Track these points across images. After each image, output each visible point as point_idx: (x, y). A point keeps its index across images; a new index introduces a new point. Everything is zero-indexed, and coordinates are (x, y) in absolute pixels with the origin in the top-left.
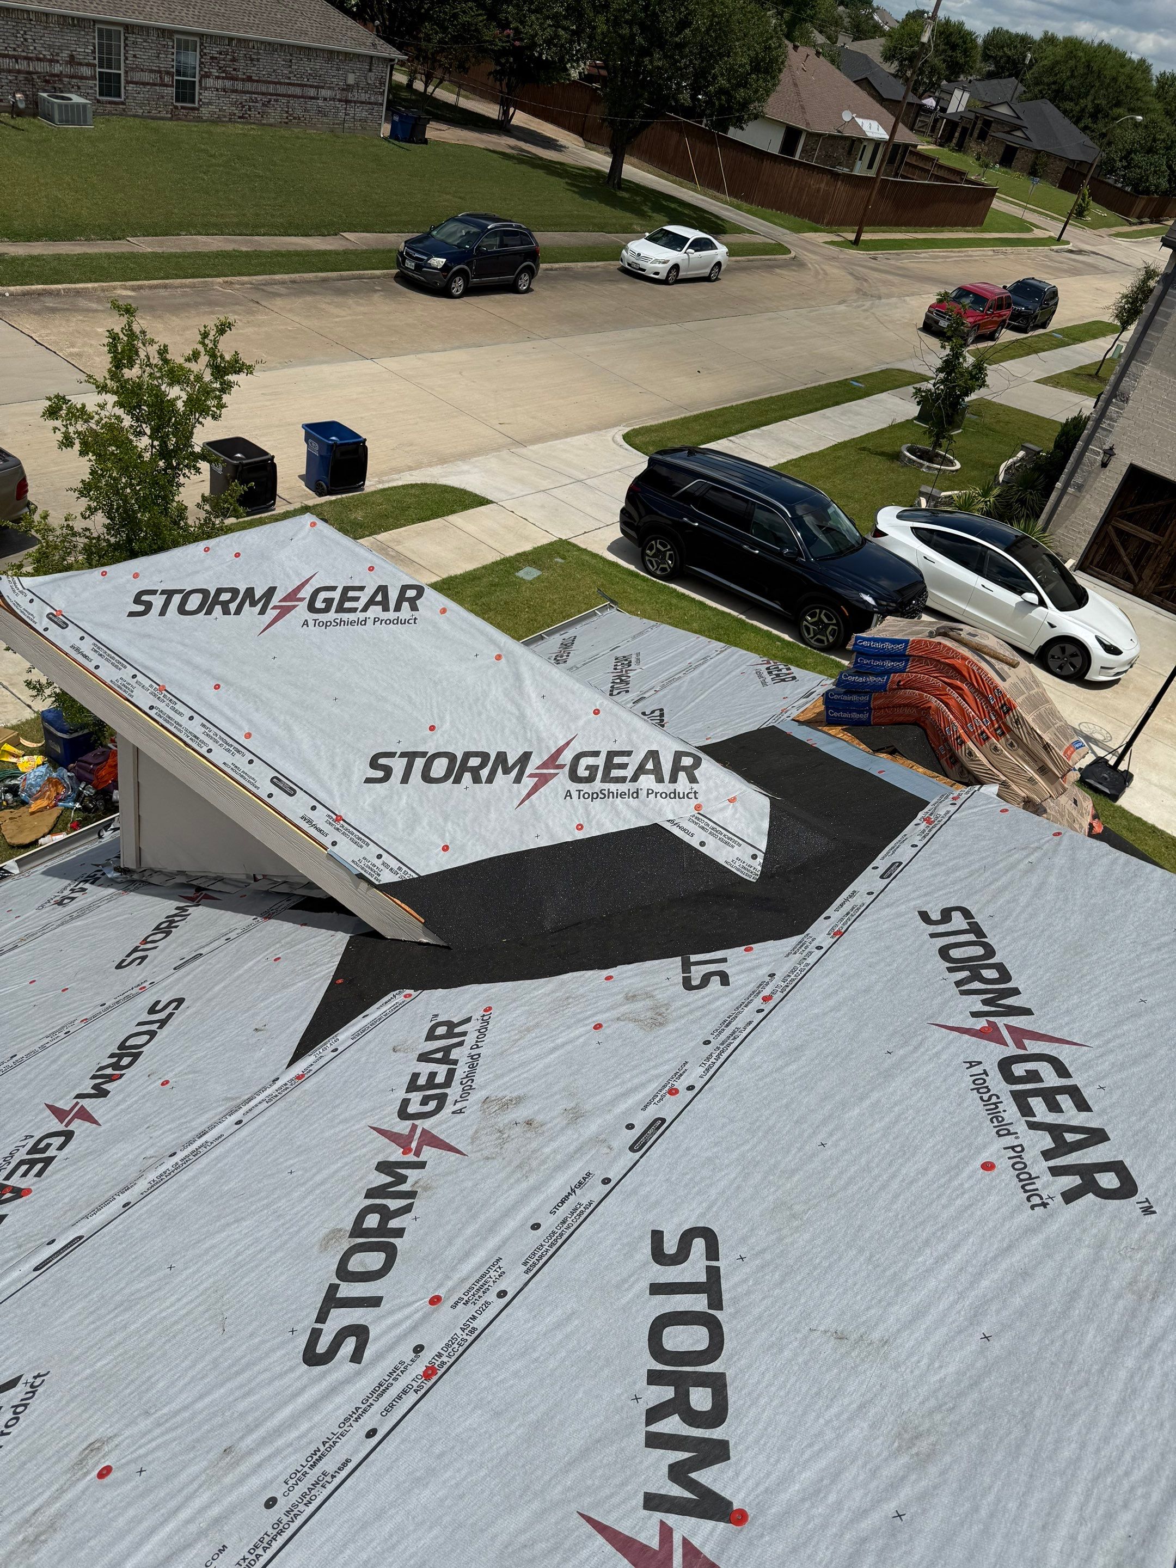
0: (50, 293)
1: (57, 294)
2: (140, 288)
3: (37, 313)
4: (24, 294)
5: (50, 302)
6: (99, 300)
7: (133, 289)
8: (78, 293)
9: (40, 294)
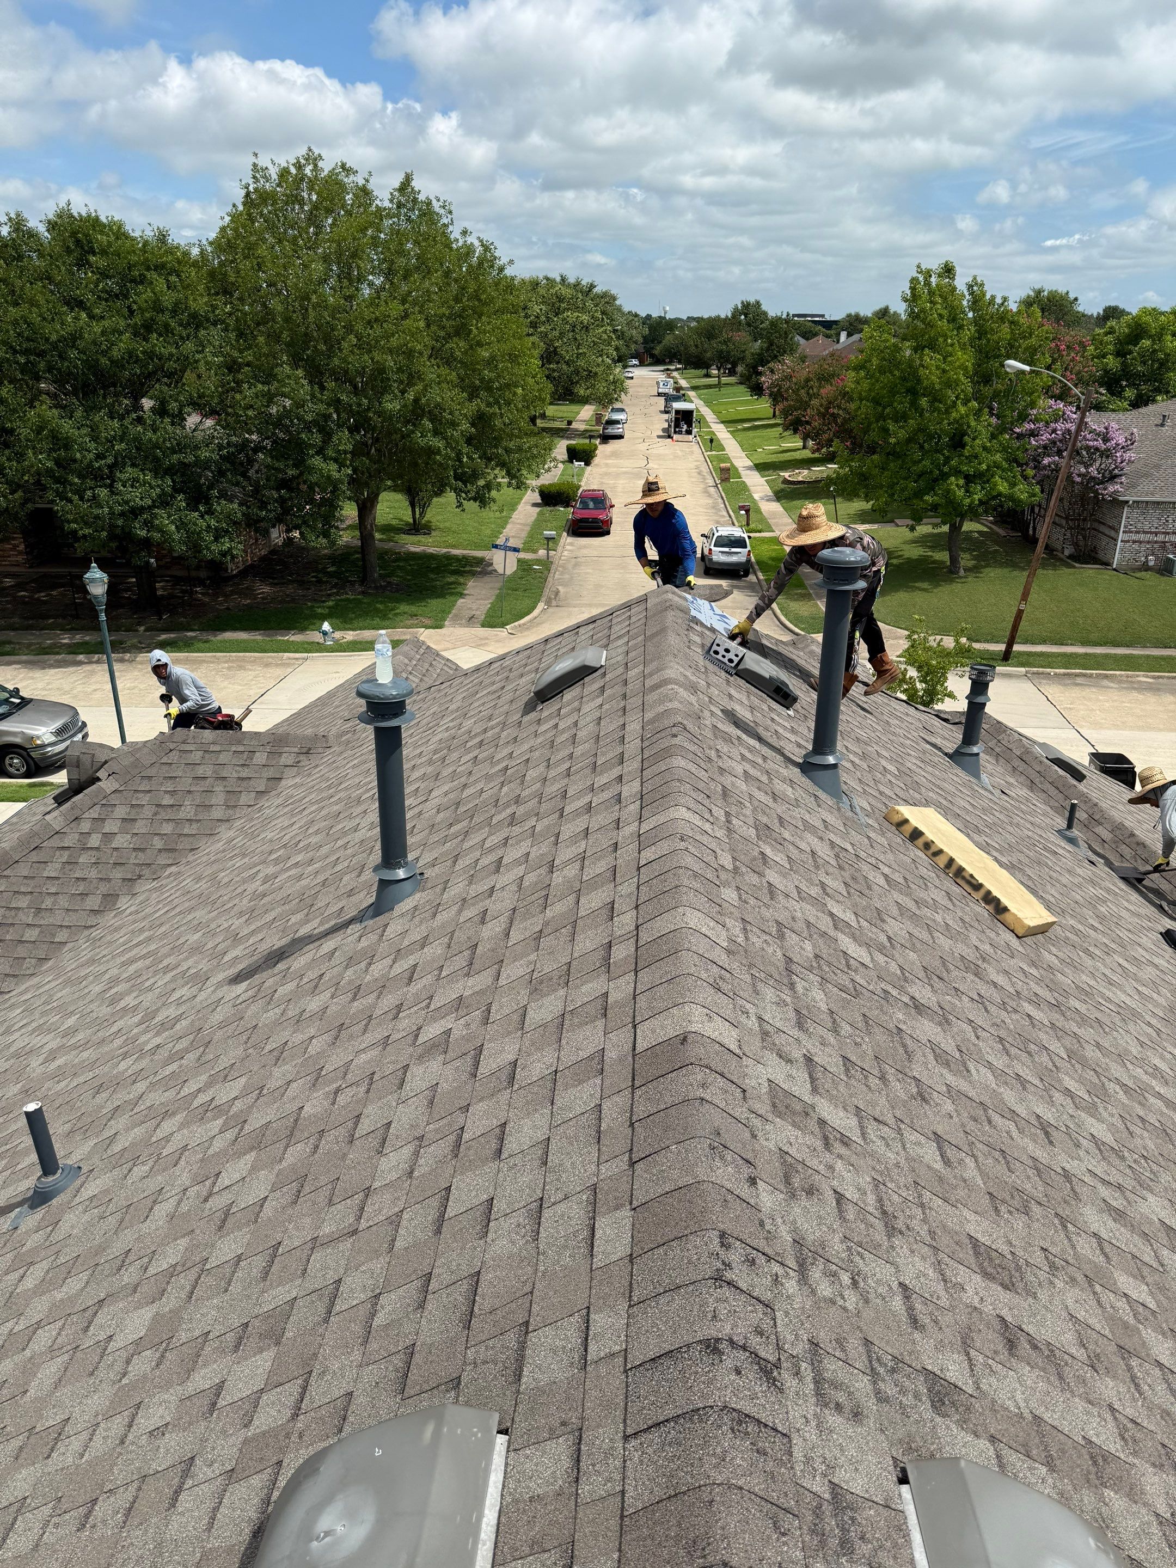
0: (1084, 675)
1: (1091, 676)
2: (1159, 677)
3: (1065, 685)
4: (1065, 674)
5: (1079, 680)
6: (1120, 682)
7: (1153, 677)
8: (1106, 677)
9: (1077, 675)
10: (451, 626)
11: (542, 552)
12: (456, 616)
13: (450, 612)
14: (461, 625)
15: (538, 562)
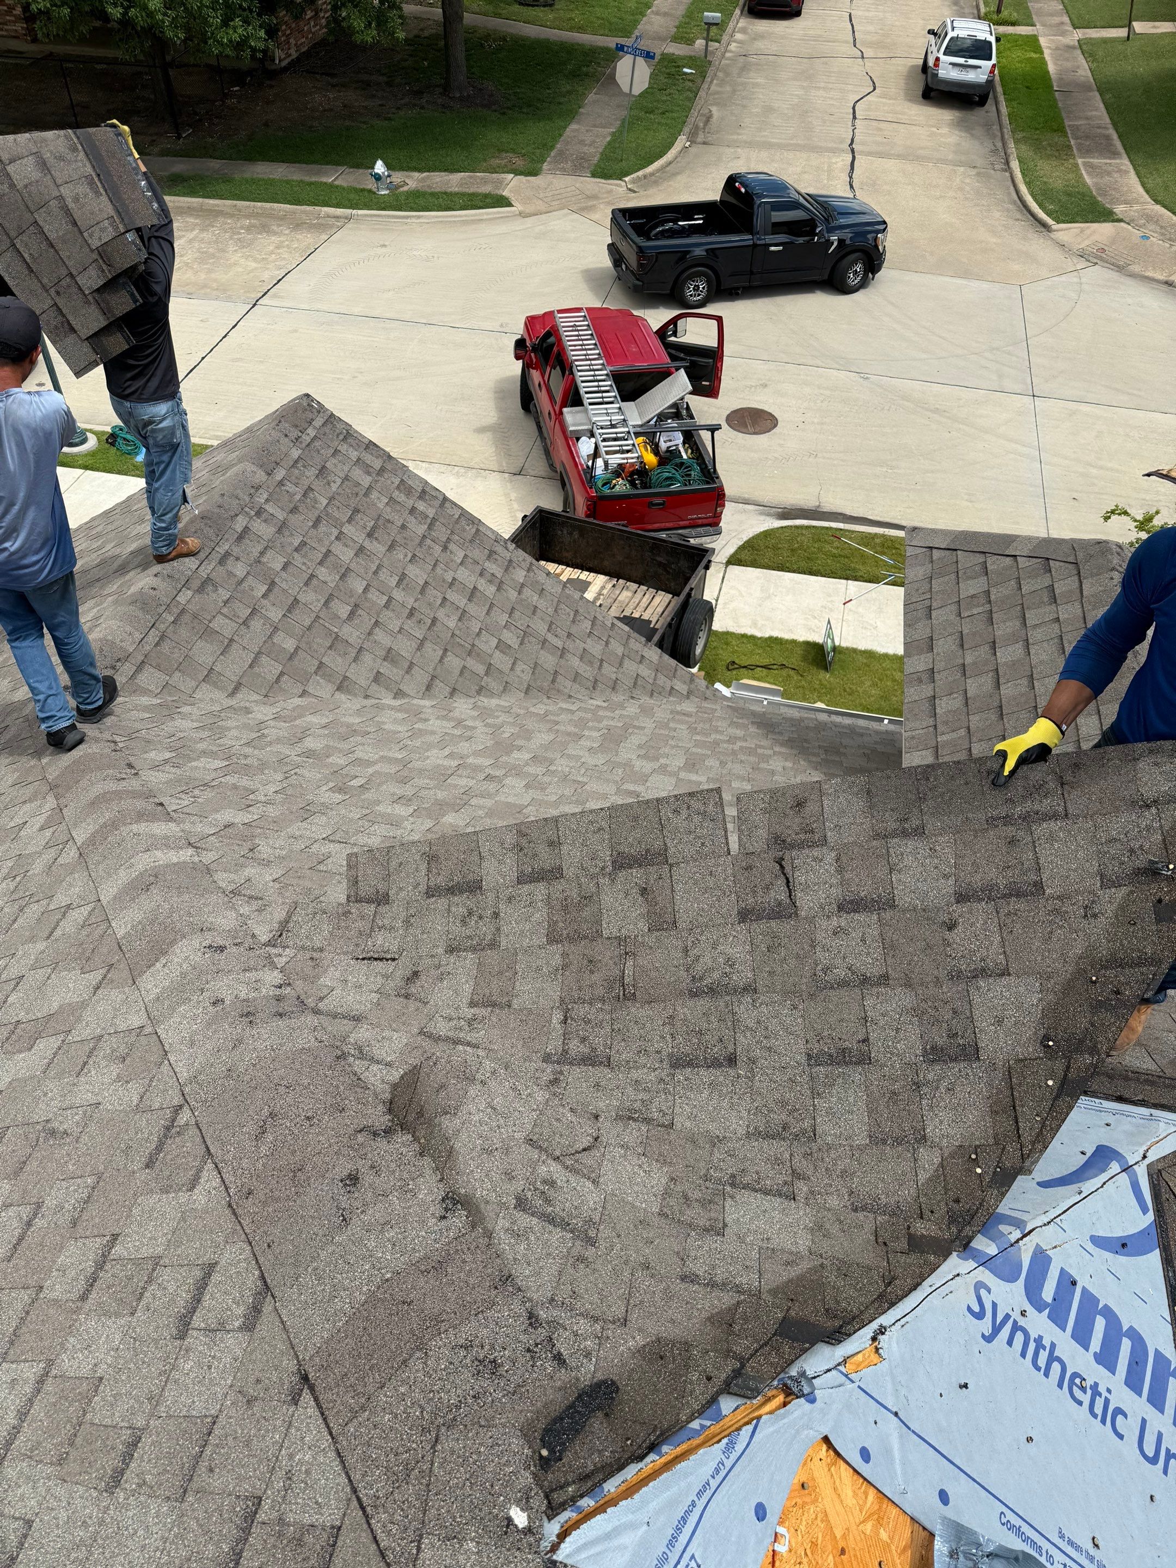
10: (552, 171)
11: (700, 43)
12: (561, 153)
13: (552, 147)
14: (565, 172)
15: (692, 61)
